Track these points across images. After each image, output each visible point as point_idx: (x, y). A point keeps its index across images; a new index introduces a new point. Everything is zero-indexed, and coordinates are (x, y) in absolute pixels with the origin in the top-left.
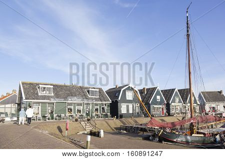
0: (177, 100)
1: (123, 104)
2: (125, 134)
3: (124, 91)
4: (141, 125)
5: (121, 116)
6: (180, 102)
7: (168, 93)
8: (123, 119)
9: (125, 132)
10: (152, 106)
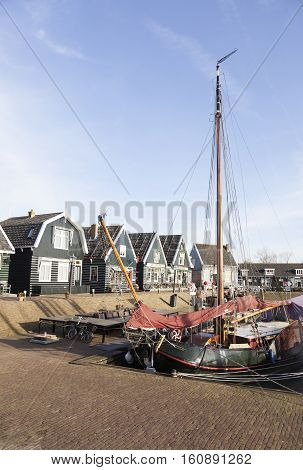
0: (157, 257)
1: (44, 258)
2: (53, 344)
3: (51, 227)
4: (95, 316)
5: (37, 290)
6: (161, 262)
7: (141, 242)
8: (42, 298)
9: (54, 338)
10: (108, 268)
